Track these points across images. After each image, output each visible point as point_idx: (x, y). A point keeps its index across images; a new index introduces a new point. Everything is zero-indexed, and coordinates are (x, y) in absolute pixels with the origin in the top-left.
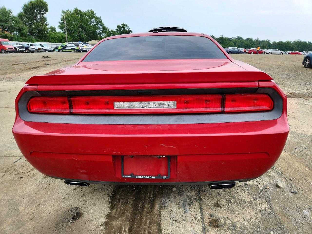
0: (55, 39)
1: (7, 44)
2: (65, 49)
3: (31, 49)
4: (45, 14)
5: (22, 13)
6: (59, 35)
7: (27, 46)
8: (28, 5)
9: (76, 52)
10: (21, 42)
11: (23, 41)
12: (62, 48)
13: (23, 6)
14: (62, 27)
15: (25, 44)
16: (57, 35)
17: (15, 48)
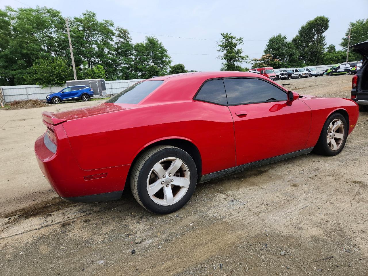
0: (331, 60)
1: (270, 72)
2: (335, 71)
3: (295, 75)
4: (324, 32)
5: (298, 36)
6: (337, 55)
7: (291, 72)
8: (306, 26)
9: (351, 74)
10: (289, 68)
11: (291, 67)
12: (332, 71)
13: (300, 28)
14: (344, 44)
15: (289, 70)
16: (335, 54)
17: (278, 76)
